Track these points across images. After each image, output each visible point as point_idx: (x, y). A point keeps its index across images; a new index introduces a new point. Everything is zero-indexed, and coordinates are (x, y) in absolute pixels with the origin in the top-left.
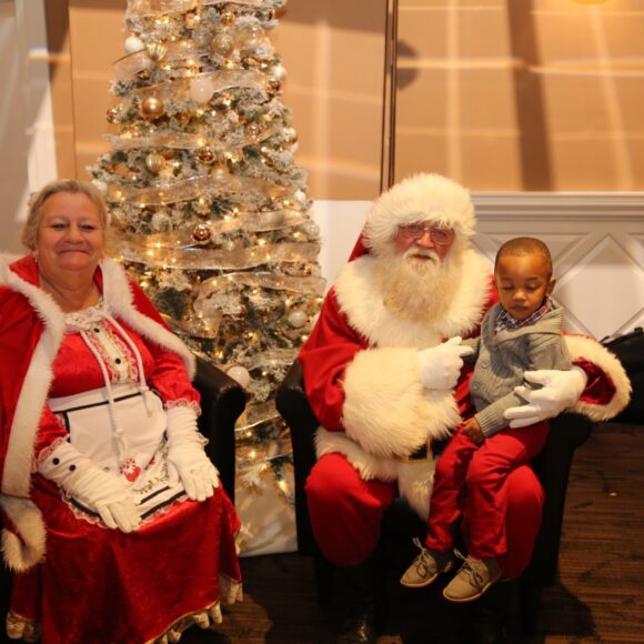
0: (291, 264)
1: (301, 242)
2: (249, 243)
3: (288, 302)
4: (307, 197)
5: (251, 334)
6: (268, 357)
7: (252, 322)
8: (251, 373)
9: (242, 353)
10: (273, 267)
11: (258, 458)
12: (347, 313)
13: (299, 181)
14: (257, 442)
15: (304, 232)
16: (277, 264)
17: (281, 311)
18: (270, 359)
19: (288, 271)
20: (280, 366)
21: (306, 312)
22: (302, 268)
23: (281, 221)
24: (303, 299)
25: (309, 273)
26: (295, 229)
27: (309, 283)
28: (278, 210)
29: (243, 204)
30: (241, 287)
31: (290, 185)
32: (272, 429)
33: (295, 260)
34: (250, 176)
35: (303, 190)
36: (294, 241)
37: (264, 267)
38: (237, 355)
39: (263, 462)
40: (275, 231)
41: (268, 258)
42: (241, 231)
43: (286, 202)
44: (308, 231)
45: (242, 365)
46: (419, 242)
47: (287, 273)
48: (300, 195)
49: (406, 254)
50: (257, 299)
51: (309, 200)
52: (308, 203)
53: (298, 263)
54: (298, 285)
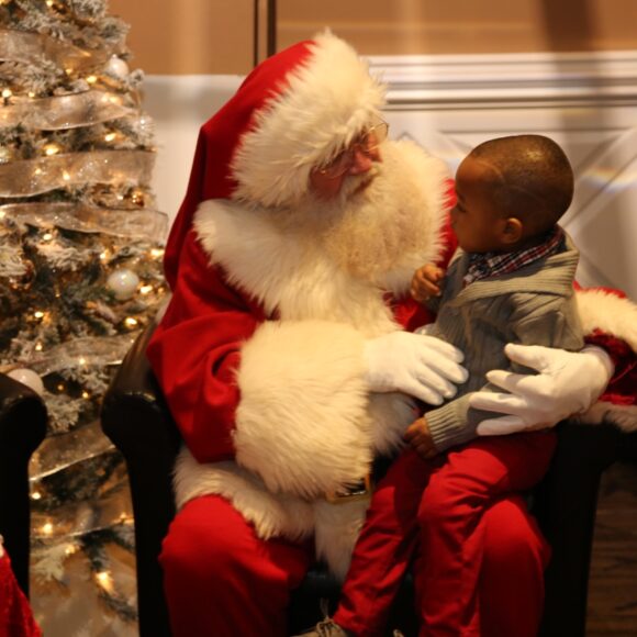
0: (106, 189)
1: (125, 149)
2: (34, 150)
3: (105, 256)
4: (131, 70)
5: (38, 315)
6: (74, 353)
7: (44, 291)
8: (44, 379)
9: (28, 346)
10: (79, 194)
11: (58, 535)
12: (224, 263)
13: (115, 41)
14: (54, 506)
15: (128, 132)
16: (86, 188)
17: (93, 271)
18: (77, 355)
19: (103, 200)
20: (94, 368)
21: (137, 271)
22: (128, 196)
23: (89, 112)
24: (132, 250)
25: (141, 204)
26: (112, 126)
27: (139, 222)
28: (81, 92)
29: (19, 82)
30: (23, 229)
31: (99, 48)
32: (82, 483)
33: (114, 181)
34: (29, 31)
35: (121, 57)
36: (110, 147)
37: (61, 194)
38: (19, 348)
39: (68, 540)
40: (78, 130)
41: (66, 178)
42: (19, 129)
43: (92, 79)
44: (135, 129)
45: (29, 366)
47: (100, 204)
48: (117, 66)
50: (52, 249)
51: (134, 74)
52: (133, 80)
53: (121, 186)
54: (122, 225)
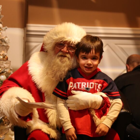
22: (4, 57)
24: (6, 70)
25: (7, 59)
33: (1, 53)
44: (6, 41)
46: (62, 50)
49: (57, 55)
51: (5, 28)
52: (5, 29)
53: (3, 54)
54: (3, 64)
